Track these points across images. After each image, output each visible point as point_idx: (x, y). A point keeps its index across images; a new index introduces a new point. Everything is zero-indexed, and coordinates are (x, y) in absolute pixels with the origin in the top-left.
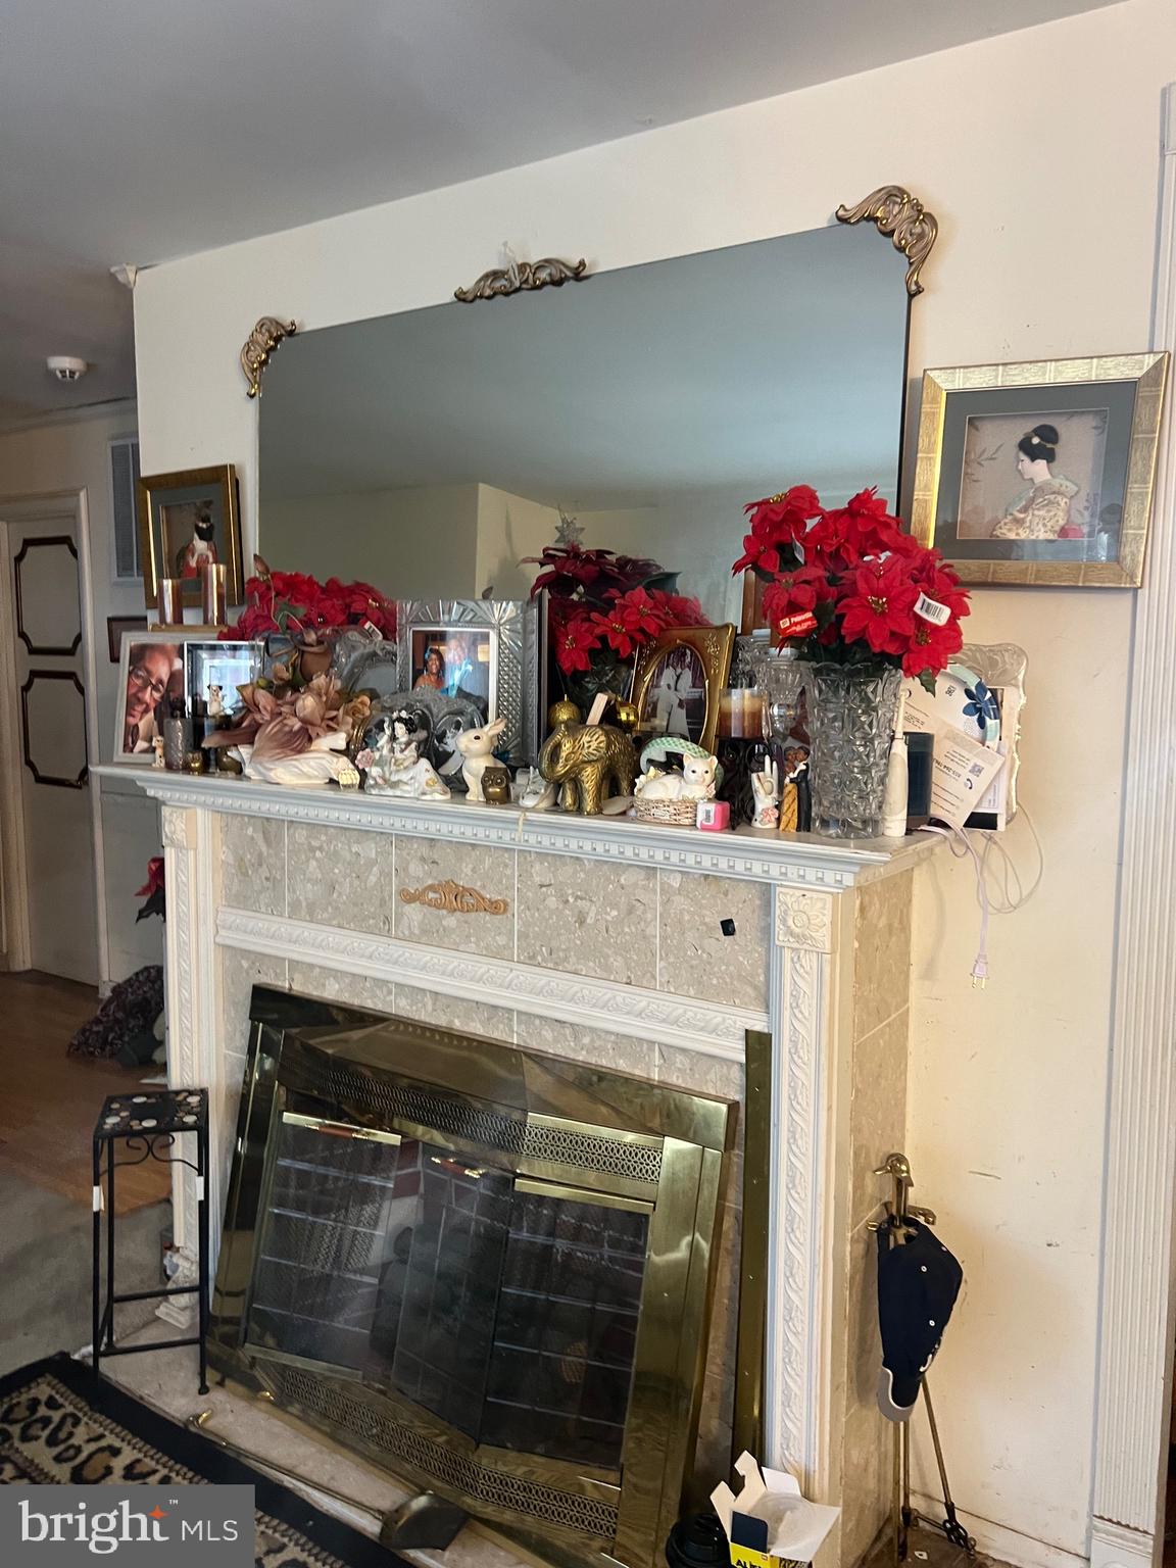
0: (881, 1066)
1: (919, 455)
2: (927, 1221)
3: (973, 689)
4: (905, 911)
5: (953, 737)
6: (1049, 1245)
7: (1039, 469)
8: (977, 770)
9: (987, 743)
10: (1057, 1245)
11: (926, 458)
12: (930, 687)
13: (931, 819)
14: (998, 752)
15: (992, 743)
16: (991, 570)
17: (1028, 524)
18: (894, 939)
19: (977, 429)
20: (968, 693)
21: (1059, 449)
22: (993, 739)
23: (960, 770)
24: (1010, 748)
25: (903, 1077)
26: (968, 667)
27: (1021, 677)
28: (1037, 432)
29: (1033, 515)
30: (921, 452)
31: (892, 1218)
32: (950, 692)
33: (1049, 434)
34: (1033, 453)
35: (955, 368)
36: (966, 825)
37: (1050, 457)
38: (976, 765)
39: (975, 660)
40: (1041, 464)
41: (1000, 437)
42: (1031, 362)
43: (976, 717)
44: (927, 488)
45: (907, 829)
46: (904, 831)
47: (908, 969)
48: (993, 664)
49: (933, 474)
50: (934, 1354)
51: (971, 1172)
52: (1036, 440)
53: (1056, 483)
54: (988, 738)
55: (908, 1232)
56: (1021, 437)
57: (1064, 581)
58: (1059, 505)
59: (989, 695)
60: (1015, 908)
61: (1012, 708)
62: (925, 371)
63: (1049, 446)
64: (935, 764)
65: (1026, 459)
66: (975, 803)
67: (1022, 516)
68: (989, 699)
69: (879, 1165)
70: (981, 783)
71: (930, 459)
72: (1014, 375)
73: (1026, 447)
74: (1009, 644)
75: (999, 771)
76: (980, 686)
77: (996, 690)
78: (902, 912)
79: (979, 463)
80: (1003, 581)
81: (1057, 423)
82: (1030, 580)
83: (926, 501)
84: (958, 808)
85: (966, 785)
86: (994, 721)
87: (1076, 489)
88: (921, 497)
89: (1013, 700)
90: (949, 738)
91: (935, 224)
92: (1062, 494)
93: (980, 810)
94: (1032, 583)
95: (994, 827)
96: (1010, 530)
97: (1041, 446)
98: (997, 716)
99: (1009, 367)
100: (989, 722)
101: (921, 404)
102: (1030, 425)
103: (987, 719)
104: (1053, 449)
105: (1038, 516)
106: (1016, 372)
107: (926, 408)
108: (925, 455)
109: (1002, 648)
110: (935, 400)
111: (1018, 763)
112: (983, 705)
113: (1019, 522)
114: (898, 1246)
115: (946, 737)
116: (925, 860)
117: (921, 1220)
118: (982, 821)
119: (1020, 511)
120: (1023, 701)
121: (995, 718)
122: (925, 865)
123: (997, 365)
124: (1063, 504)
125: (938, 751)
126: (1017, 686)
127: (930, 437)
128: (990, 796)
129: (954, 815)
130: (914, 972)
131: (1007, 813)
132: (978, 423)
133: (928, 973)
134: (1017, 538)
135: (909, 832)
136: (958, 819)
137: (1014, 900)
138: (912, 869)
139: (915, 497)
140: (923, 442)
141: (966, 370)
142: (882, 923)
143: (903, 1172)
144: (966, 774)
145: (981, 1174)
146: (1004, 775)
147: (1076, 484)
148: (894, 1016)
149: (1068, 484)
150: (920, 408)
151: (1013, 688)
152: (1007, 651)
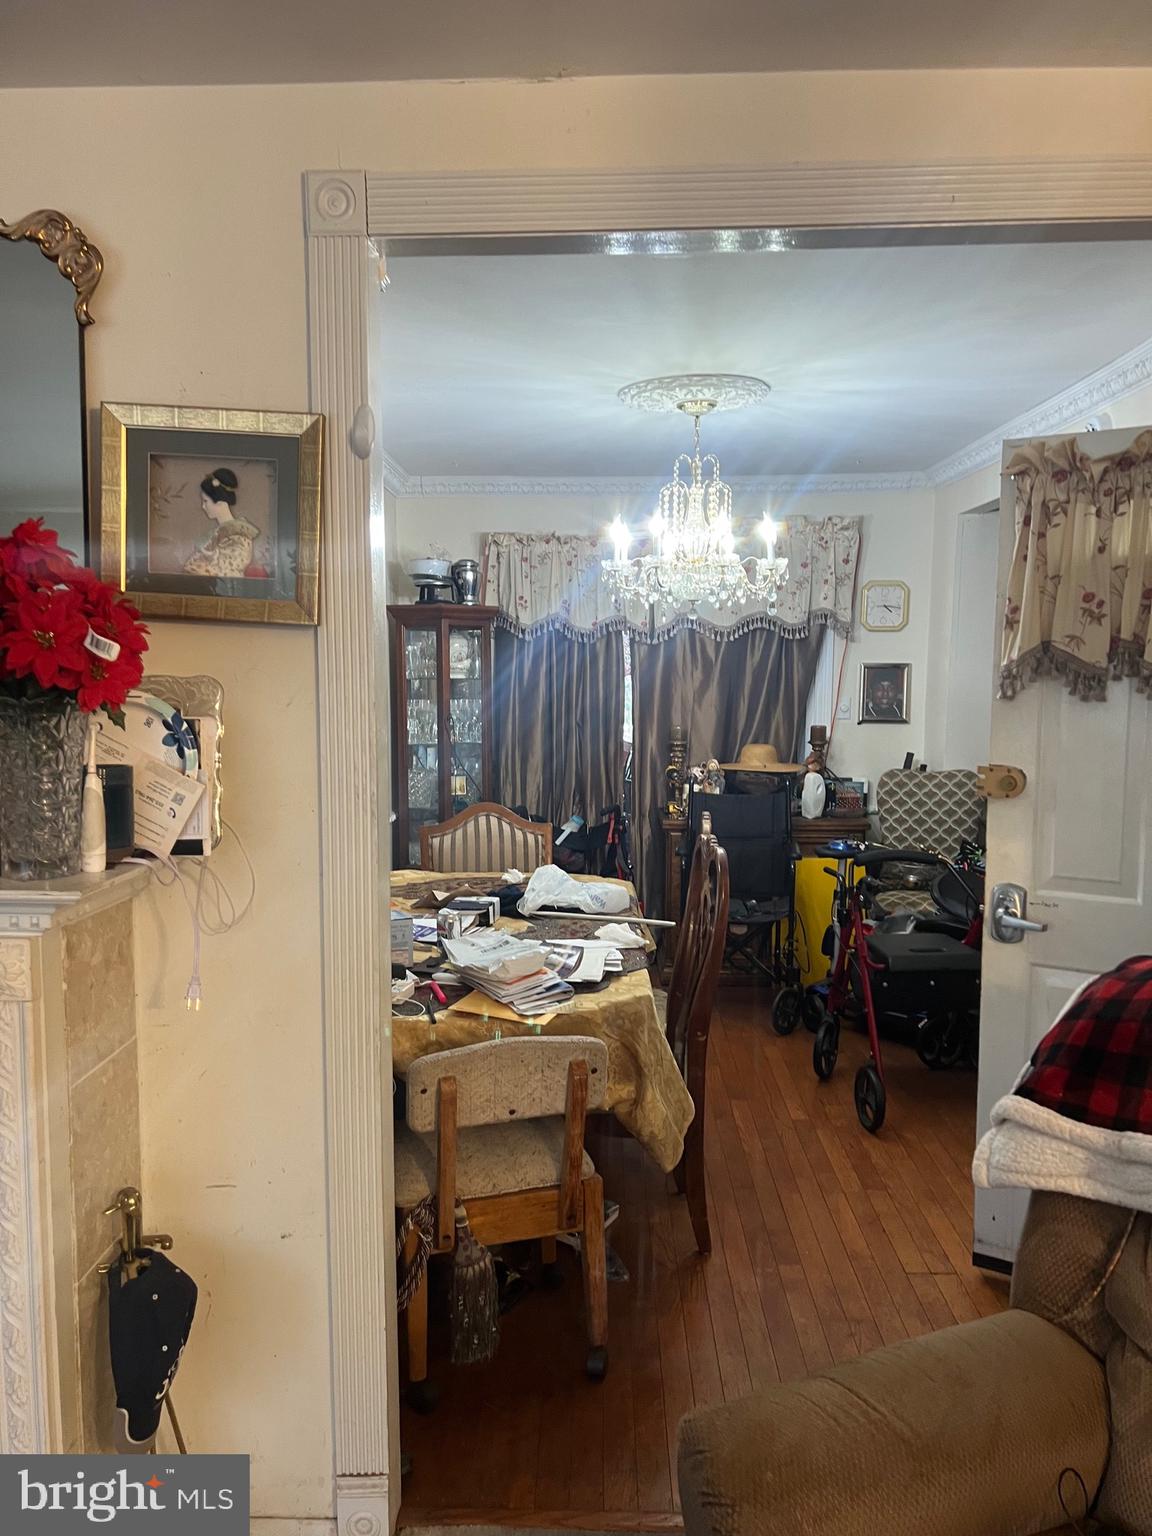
0: (104, 1104)
1: (104, 487)
2: (164, 1247)
3: (170, 720)
4: (125, 943)
5: (153, 767)
6: (283, 1237)
7: (221, 511)
8: (179, 799)
9: (187, 772)
10: (290, 1235)
11: (109, 490)
12: (118, 720)
13: (136, 850)
14: (199, 780)
15: (193, 772)
16: (184, 604)
17: (216, 562)
18: (112, 973)
19: (161, 466)
20: (166, 724)
21: (238, 492)
22: (192, 768)
23: (162, 800)
24: (212, 775)
25: (134, 1109)
26: (164, 700)
27: (217, 706)
28: (218, 474)
29: (220, 553)
30: (106, 484)
31: (124, 1254)
32: (148, 723)
33: (228, 478)
34: (216, 495)
35: (132, 404)
36: (174, 852)
37: (231, 500)
38: (177, 794)
39: (173, 691)
40: (223, 506)
41: (184, 477)
42: (203, 408)
43: (176, 747)
44: (115, 520)
45: (107, 864)
46: (104, 865)
47: (133, 1001)
48: (191, 695)
49: (119, 506)
50: (170, 1378)
51: (208, 1187)
52: (216, 483)
53: (240, 524)
54: (187, 768)
55: (141, 1264)
56: (203, 478)
57: (252, 616)
58: (243, 546)
59: (185, 725)
60: (230, 927)
61: (210, 738)
62: (102, 403)
63: (228, 489)
64: (136, 796)
65: (209, 501)
66: (179, 831)
67: (210, 553)
68: (186, 729)
69: (109, 1204)
70: (184, 811)
71: (115, 492)
72: (190, 418)
73: (207, 487)
74: (204, 676)
75: (201, 797)
76: (177, 717)
77: (193, 721)
78: (121, 945)
79: (166, 500)
80: (196, 615)
81: (236, 469)
82: (221, 615)
83: (114, 533)
84: (163, 837)
85: (169, 814)
86: (192, 751)
87: (257, 532)
88: (109, 529)
89: (211, 730)
90: (150, 770)
91: (100, 258)
92: (245, 535)
93: (185, 837)
94: (223, 617)
95: (201, 852)
96: (199, 566)
97: (222, 488)
98: (196, 745)
99: (184, 410)
100: (189, 752)
101: (101, 436)
102: (211, 468)
103: (186, 749)
104: (233, 494)
105: (224, 554)
106: (191, 416)
107: (106, 440)
108: (108, 487)
109: (199, 680)
110: (116, 434)
111: (219, 789)
112: (182, 735)
113: (208, 559)
114: (130, 1282)
115: (148, 768)
116: (142, 889)
117: (157, 1248)
118: (187, 848)
119: (207, 549)
120: (220, 731)
121: (193, 748)
122: (143, 896)
123: (173, 406)
124: (246, 545)
125: (139, 783)
126: (213, 717)
127: (113, 471)
128: (194, 823)
129: (160, 844)
130: (140, 1002)
131: (212, 837)
132: (162, 461)
133: (155, 1002)
134: (207, 574)
135: (110, 865)
136: (163, 847)
137: (228, 920)
138: (131, 900)
139: (103, 528)
140: (106, 475)
141: (143, 408)
142: (97, 959)
143: (131, 1205)
144: (168, 803)
145: (217, 1186)
146: (206, 803)
147: (258, 528)
148: (118, 1051)
149: (251, 527)
150: (101, 440)
151: (209, 718)
152: (203, 682)
